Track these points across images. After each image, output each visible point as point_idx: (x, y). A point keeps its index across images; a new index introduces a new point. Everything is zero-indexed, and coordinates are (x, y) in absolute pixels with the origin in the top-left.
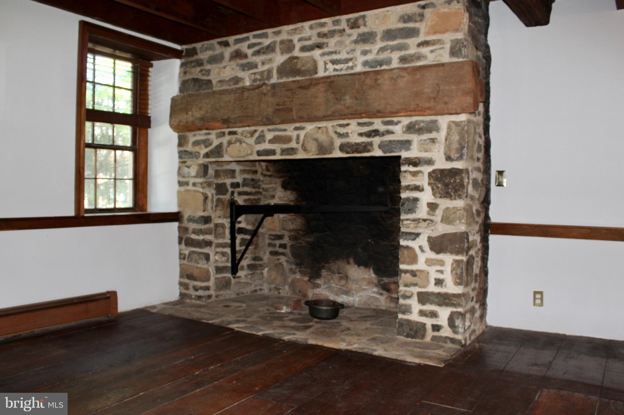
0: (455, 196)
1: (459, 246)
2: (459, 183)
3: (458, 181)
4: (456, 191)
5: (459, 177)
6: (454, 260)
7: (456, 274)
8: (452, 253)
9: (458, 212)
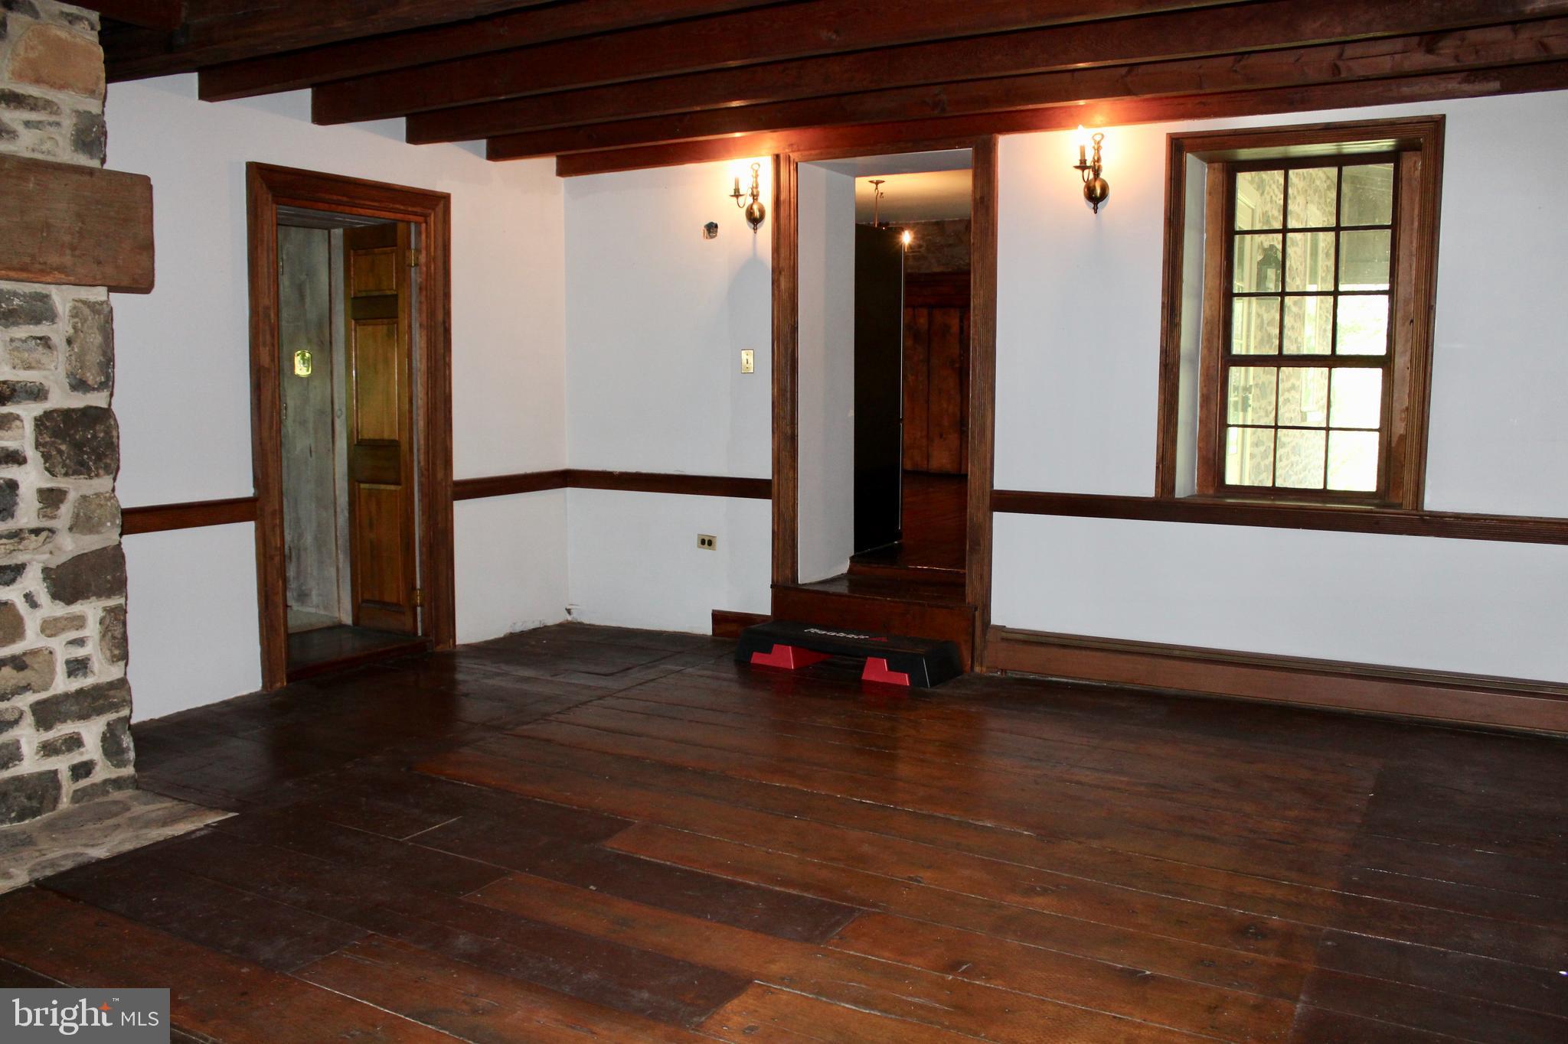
0: (97, 469)
1: (114, 577)
2: (103, 438)
3: (102, 435)
4: (99, 458)
5: (103, 427)
6: (105, 609)
7: (114, 637)
8: (100, 594)
9: (109, 504)
